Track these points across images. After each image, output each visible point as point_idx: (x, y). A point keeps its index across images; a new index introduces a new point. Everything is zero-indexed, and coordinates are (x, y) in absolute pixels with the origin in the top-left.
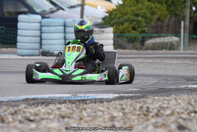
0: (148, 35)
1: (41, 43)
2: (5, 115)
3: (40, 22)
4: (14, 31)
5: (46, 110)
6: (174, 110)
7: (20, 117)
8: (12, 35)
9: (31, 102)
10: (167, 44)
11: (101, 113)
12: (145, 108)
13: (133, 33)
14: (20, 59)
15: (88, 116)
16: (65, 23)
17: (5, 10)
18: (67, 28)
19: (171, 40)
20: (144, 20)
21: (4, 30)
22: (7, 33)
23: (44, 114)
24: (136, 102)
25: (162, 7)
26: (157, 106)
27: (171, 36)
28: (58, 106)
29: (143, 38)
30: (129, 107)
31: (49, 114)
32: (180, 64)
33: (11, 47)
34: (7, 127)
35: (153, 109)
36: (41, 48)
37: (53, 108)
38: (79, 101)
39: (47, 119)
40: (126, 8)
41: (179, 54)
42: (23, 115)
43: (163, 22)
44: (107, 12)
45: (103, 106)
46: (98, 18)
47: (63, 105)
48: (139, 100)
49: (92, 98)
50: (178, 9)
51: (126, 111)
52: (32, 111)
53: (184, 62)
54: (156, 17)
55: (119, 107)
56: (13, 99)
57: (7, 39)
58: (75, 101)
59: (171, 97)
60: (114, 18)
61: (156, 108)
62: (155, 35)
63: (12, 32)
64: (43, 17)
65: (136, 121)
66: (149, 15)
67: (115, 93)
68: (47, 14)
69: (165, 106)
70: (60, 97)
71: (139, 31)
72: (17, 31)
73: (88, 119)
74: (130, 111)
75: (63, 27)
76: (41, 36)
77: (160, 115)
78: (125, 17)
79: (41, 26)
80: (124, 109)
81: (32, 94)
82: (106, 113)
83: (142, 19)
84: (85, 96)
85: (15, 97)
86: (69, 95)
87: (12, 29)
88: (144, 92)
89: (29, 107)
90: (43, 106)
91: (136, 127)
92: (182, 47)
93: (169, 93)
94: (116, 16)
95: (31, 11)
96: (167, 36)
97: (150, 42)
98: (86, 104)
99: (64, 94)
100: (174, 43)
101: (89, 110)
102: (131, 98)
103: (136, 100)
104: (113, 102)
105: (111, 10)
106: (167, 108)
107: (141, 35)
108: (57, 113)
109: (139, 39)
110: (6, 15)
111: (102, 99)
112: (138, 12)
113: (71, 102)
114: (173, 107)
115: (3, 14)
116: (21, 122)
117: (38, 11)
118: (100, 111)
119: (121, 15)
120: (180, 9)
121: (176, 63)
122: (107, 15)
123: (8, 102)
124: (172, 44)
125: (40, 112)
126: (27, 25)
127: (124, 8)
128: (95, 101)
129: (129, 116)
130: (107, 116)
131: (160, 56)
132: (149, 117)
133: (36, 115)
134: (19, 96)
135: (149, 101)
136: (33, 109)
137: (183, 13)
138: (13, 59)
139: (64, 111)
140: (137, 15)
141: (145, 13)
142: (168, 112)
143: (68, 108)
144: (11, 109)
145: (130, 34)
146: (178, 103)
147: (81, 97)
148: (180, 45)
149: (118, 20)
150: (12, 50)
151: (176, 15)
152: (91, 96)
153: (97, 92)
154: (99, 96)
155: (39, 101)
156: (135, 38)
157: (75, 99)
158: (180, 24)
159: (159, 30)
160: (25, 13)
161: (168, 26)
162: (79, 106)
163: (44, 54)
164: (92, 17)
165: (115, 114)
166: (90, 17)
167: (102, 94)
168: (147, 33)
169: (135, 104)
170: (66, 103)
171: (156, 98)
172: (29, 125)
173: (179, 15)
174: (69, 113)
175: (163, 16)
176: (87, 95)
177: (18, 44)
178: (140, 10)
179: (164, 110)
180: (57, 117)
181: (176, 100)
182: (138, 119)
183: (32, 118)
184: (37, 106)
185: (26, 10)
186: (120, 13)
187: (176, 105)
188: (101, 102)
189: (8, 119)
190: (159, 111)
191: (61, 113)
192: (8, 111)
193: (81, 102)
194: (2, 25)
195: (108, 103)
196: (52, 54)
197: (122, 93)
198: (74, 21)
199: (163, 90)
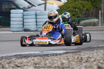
0: (81, 18)
1: (23, 24)
2: (4, 64)
3: (23, 13)
4: (8, 18)
5: (26, 61)
6: (96, 58)
7: (12, 65)
8: (8, 21)
9: (18, 57)
10: (92, 23)
11: (56, 61)
12: (80, 58)
13: (73, 18)
15: (49, 63)
16: (36, 13)
17: (3, 8)
18: (37, 16)
19: (94, 21)
20: (79, 11)
21: (3, 19)
22: (5, 20)
23: (25, 63)
24: (75, 55)
25: (89, 3)
26: (87, 56)
27: (94, 19)
28: (33, 58)
29: (79, 20)
30: (71, 58)
31: (28, 63)
32: (99, 33)
33: (7, 27)
35: (84, 58)
36: (23, 27)
37: (30, 59)
38: (44, 55)
39: (27, 65)
40: (69, 4)
41: (99, 28)
42: (14, 64)
43: (89, 11)
45: (57, 58)
47: (36, 57)
48: (77, 54)
49: (51, 53)
50: (97, 4)
51: (70, 60)
52: (19, 61)
54: (85, 9)
55: (66, 58)
56: (9, 55)
57: (5, 23)
58: (42, 55)
59: (94, 52)
60: (63, 10)
61: (86, 58)
62: (85, 18)
63: (7, 19)
64: (24, 11)
65: (75, 65)
66: (82, 8)
67: (64, 50)
69: (91, 56)
71: (76, 16)
72: (10, 19)
74: (72, 60)
75: (35, 16)
76: (23, 21)
77: (88, 61)
78: (69, 9)
79: (23, 15)
80: (69, 59)
82: (59, 61)
83: (78, 10)
84: (48, 53)
85: (10, 54)
86: (39, 52)
87: (8, 17)
88: (80, 49)
89: (17, 59)
90: (25, 58)
91: (75, 68)
92: (100, 24)
93: (93, 49)
94: (64, 9)
95: (18, 8)
96: (92, 19)
98: (48, 56)
99: (37, 51)
100: (96, 22)
101: (50, 60)
102: (73, 53)
103: (75, 54)
104: (63, 55)
105: (61, 5)
106: (92, 57)
107: (77, 18)
108: (33, 62)
109: (77, 21)
110: (4, 10)
113: (40, 56)
114: (95, 57)
116: (13, 67)
117: (21, 7)
118: (56, 60)
119: (66, 8)
120: (98, 4)
121: (97, 33)
122: (59, 8)
123: (6, 57)
124: (94, 23)
125: (23, 62)
126: (15, 15)
127: (68, 4)
128: (53, 55)
129: (72, 62)
130: (59, 63)
132: (82, 63)
133: (21, 63)
135: (82, 54)
137: (100, 6)
138: (9, 34)
139: (36, 61)
140: (75, 8)
141: (79, 7)
142: (93, 60)
143: (38, 59)
144: (8, 61)
146: (98, 55)
147: (45, 53)
148: (99, 23)
150: (8, 29)
151: (96, 7)
152: (51, 52)
153: (54, 50)
154: (55, 52)
155: (23, 56)
156: (74, 20)
157: (42, 54)
158: (99, 12)
159: (87, 16)
160: (14, 9)
161: (92, 13)
162: (44, 58)
164: (51, 9)
165: (64, 62)
167: (57, 51)
168: (81, 17)
169: (75, 56)
170: (37, 56)
171: (86, 52)
173: (98, 7)
174: (39, 62)
175: (89, 8)
176: (49, 52)
177: (11, 25)
178: (77, 5)
179: (90, 59)
180: (32, 64)
181: (97, 53)
182: (76, 64)
183: (19, 65)
184: (22, 59)
185: (15, 7)
186: (66, 7)
187: (97, 56)
188: (56, 55)
189: (6, 66)
190: (87, 59)
191: (34, 62)
192: (6, 62)
193: (45, 55)
194: (2, 16)
195: (60, 56)
196: (29, 31)
197: (68, 50)
198: (41, 12)
199: (90, 48)
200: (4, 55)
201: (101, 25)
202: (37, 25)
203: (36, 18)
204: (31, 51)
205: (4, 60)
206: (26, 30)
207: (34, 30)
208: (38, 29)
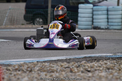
1: (93, 21)
2: (73, 68)
3: (92, 9)
5: (98, 64)
7: (82, 69)
8: (75, 17)
9: (88, 59)
16: (107, 9)
18: (109, 12)
21: (70, 14)
23: (97, 67)
28: (105, 62)
31: (100, 67)
34: (74, 75)
36: (93, 24)
37: (102, 63)
39: (98, 70)
47: (108, 61)
52: (89, 65)
56: (77, 57)
58: (115, 58)
64: (94, 6)
70: (105, 56)
72: (78, 14)
76: (92, 17)
79: (93, 11)
81: (88, 54)
85: (78, 56)
86: (111, 54)
87: (75, 13)
89: (87, 62)
90: (96, 62)
95: (87, 2)
99: (109, 53)
108: (105, 66)
113: (113, 59)
116: (82, 72)
117: (91, 1)
123: (74, 59)
125: (94, 65)
133: (92, 67)
134: (80, 55)
136: (90, 64)
139: (109, 65)
143: (111, 63)
144: (76, 64)
155: (93, 58)
157: (115, 57)
160: (83, 3)
162: (118, 62)
172: (88, 74)
174: (112, 66)
177: (79, 22)
180: (105, 68)
183: (89, 70)
184: (92, 62)
189: (74, 70)
191: (107, 66)
193: (119, 59)
196: (99, 28)
198: (113, 7)
200: (71, 56)
202: (108, 22)
204: (102, 53)
205: (72, 63)
206: (95, 28)
207: (105, 28)
208: (109, 27)
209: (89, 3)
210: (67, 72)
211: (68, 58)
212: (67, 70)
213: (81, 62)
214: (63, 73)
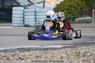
0: (76, 16)
1: (24, 21)
2: (9, 56)
3: (23, 11)
4: (10, 15)
5: (29, 54)
6: (92, 53)
7: (16, 57)
8: (10, 17)
9: (21, 50)
10: (85, 20)
11: (56, 55)
12: (77, 52)
13: (69, 15)
14: (13, 29)
15: (50, 56)
16: (35, 11)
17: (6, 5)
18: (36, 13)
19: (87, 19)
21: (5, 15)
22: (7, 16)
23: (28, 56)
24: (73, 49)
25: (83, 2)
26: (84, 51)
27: (88, 17)
28: (35, 52)
29: (74, 17)
30: (69, 52)
31: (31, 55)
32: (93, 30)
33: (9, 23)
35: (82, 53)
36: (24, 23)
37: (32, 53)
38: (44, 49)
39: (30, 58)
40: (65, 3)
41: (92, 25)
42: (18, 56)
43: (83, 9)
44: (56, 5)
45: (57, 52)
46: (52, 8)
50: (91, 4)
51: (68, 54)
52: (22, 54)
53: (94, 29)
54: (80, 7)
55: (65, 52)
56: (12, 49)
57: (7, 19)
58: (42, 49)
59: (90, 47)
60: (59, 8)
61: (83, 52)
62: (79, 16)
63: (9, 15)
64: (25, 8)
65: (73, 59)
66: (77, 6)
67: (62, 45)
68: (26, 6)
69: (87, 51)
70: (35, 47)
71: (72, 14)
72: (12, 15)
73: (50, 58)
74: (70, 54)
75: (34, 13)
76: (24, 17)
77: (85, 55)
78: (65, 8)
79: (24, 12)
80: (67, 53)
81: (21, 46)
82: (58, 55)
83: (73, 9)
84: (47, 47)
86: (39, 46)
87: (10, 14)
88: (76, 44)
89: (20, 52)
91: (74, 62)
93: (88, 45)
94: (60, 7)
96: (86, 17)
97: (77, 20)
98: (48, 50)
99: (37, 45)
100: (89, 20)
101: (50, 54)
102: (70, 47)
104: (61, 49)
105: (58, 4)
106: (89, 52)
108: (35, 55)
110: (7, 7)
111: (55, 48)
112: (71, 5)
114: (92, 52)
115: (5, 7)
116: (17, 60)
117: (22, 5)
119: (63, 7)
120: (92, 3)
121: (90, 30)
123: (9, 50)
125: (26, 55)
126: (17, 12)
127: (64, 3)
128: (52, 49)
129: (70, 56)
130: (59, 57)
131: (82, 26)
132: (80, 57)
133: (24, 56)
134: (15, 47)
135: (79, 49)
137: (93, 6)
138: (10, 29)
139: (38, 54)
140: (71, 7)
141: (75, 5)
142: (89, 54)
143: (40, 53)
144: (12, 53)
145: (68, 16)
146: (94, 50)
147: (45, 47)
148: (92, 21)
149: (61, 9)
150: (10, 24)
151: (90, 6)
152: (50, 47)
153: (53, 45)
154: (54, 47)
155: (25, 49)
156: (70, 18)
157: (42, 48)
158: (92, 10)
159: (81, 14)
160: (15, 6)
161: (86, 12)
162: (45, 51)
163: (25, 26)
164: (48, 7)
165: (63, 55)
166: (48, 8)
167: (55, 46)
168: (76, 15)
169: (72, 50)
170: (38, 50)
171: (83, 47)
172: (21, 61)
173: (91, 6)
174: (41, 55)
175: (83, 7)
176: (48, 46)
177: (13, 21)
179: (87, 53)
180: (34, 57)
181: (93, 48)
182: (74, 58)
183: (22, 58)
184: (24, 52)
185: (16, 4)
186: (62, 6)
187: (93, 51)
188: (55, 49)
189: (10, 58)
190: (84, 54)
192: (11, 54)
194: (4, 12)
195: (59, 50)
196: (29, 26)
197: (65, 45)
198: (40, 10)
199: (85, 43)
200: (8, 48)
201: (94, 23)
202: (36, 21)
203: (35, 15)
204: (32, 45)
205: (9, 53)
206: (26, 26)
207: (33, 26)
209: (20, 6)
210: (5, 60)
211: (5, 49)
212: (5, 58)
213: (15, 52)
214: (2, 60)
